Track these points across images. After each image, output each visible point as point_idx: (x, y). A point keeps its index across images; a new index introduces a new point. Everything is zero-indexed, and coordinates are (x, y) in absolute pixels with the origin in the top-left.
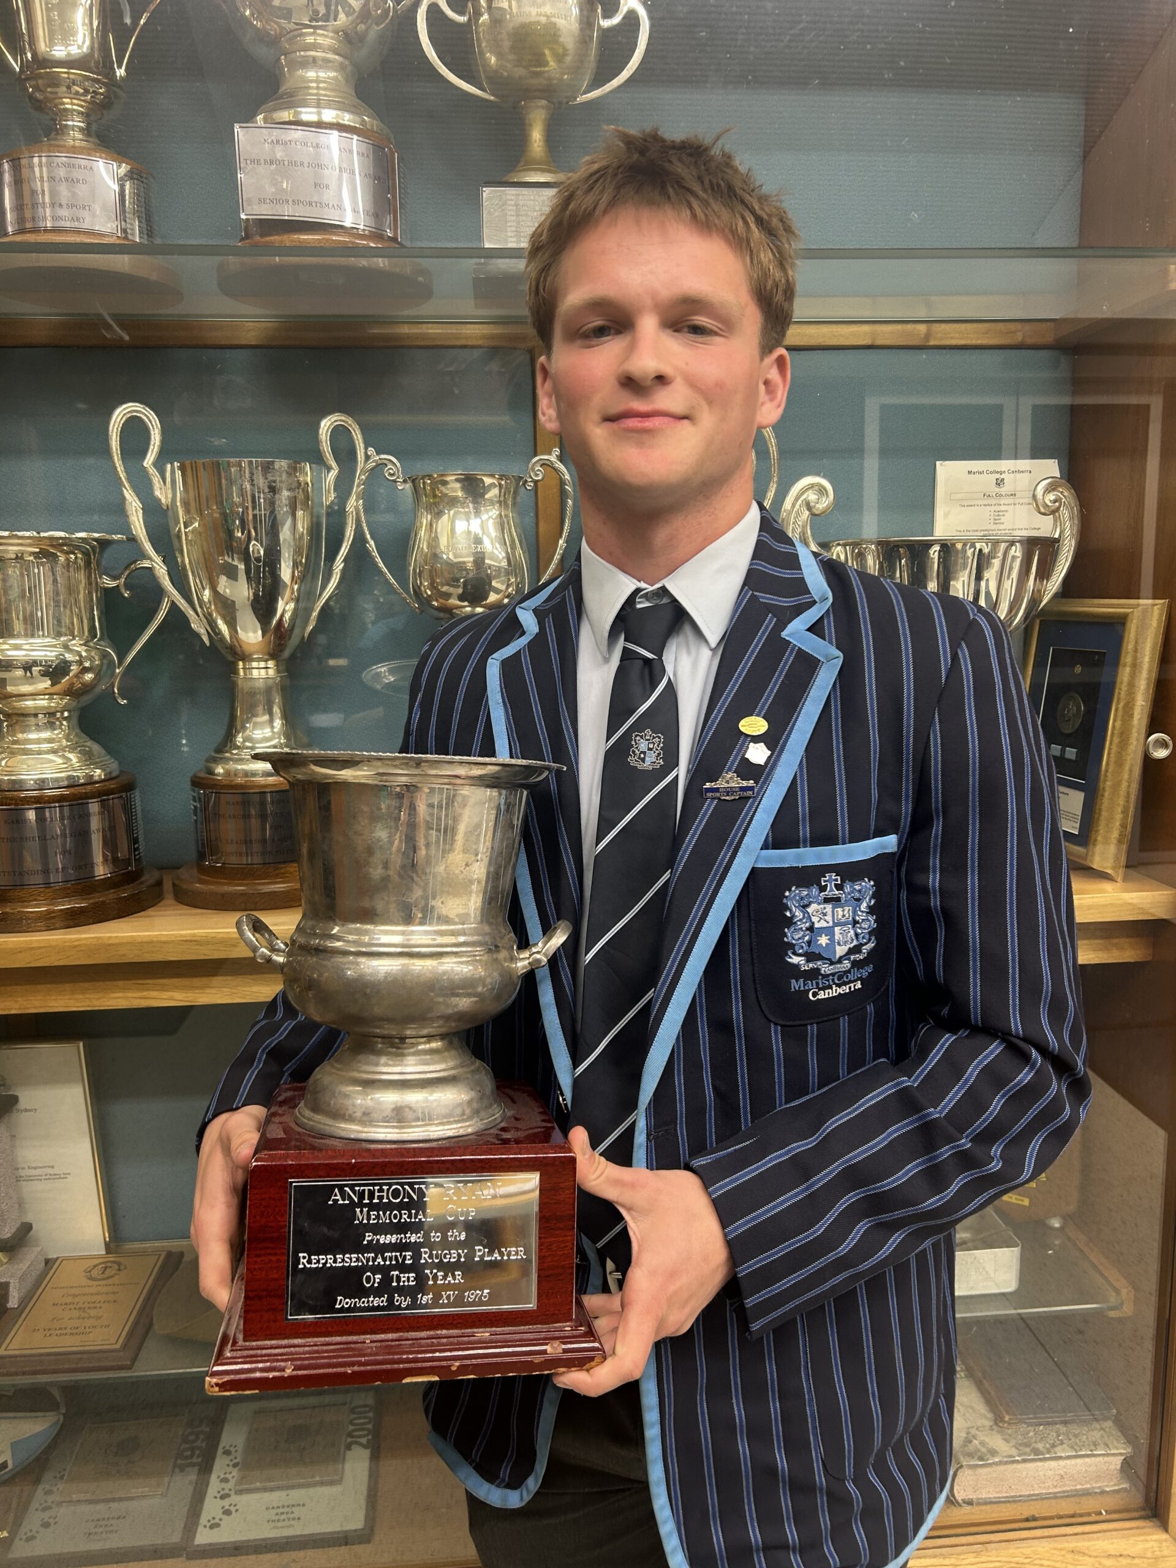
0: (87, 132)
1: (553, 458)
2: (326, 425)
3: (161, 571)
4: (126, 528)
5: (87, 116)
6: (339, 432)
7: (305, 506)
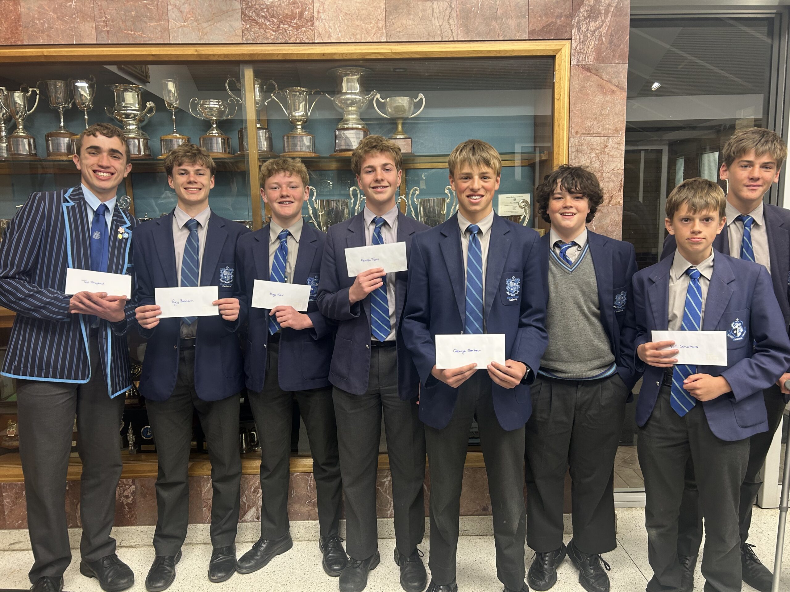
0: (302, 128)
1: (403, 197)
2: (351, 189)
3: (315, 223)
4: (308, 214)
5: (302, 125)
6: (354, 191)
7: (347, 208)
